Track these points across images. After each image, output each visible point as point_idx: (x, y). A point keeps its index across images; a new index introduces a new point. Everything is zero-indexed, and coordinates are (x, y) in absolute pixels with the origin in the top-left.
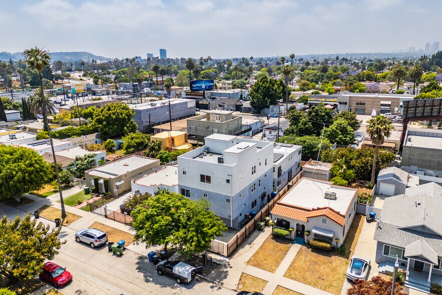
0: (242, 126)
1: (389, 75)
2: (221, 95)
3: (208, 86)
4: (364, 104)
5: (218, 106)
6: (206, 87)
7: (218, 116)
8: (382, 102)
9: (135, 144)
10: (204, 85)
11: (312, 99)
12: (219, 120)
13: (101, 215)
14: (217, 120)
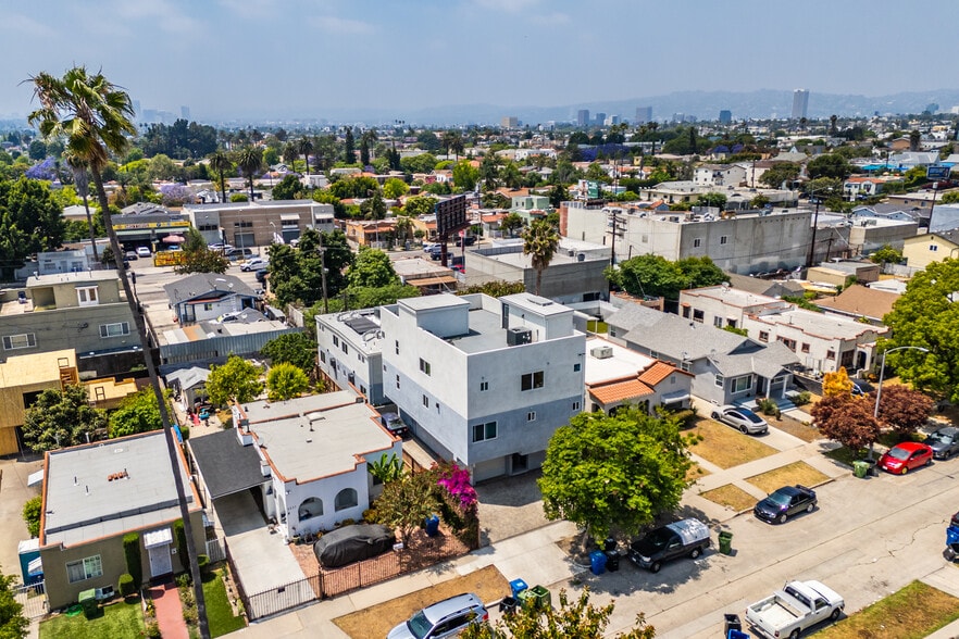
1: (148, 169)
4: (250, 225)
7: (87, 289)
8: (284, 217)
11: (123, 227)
12: (93, 299)
13: (303, 605)
14: (84, 299)
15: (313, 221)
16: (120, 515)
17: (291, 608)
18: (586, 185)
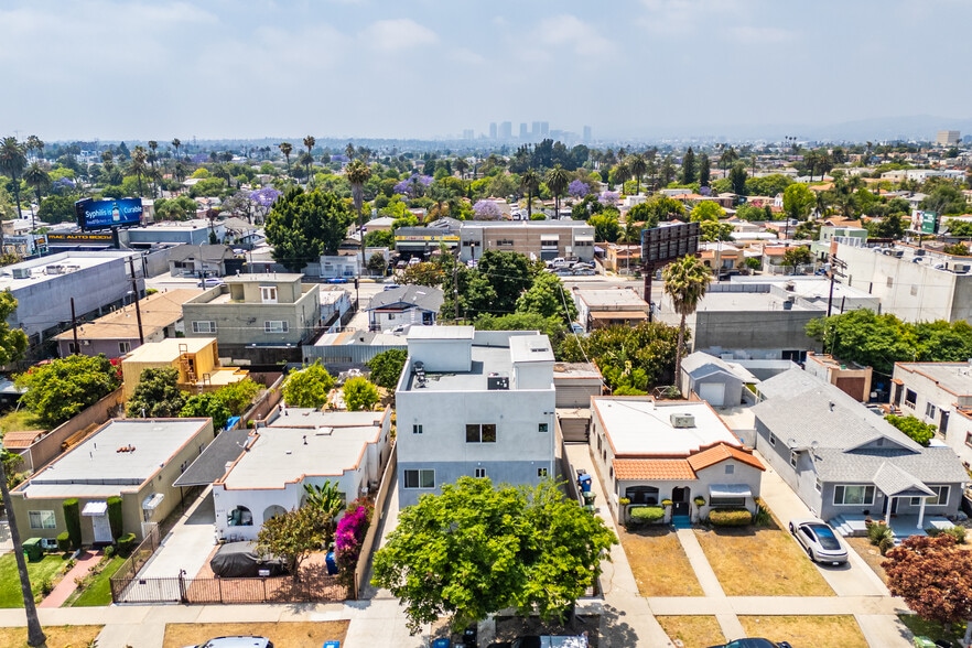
0: (321, 306)
1: (490, 186)
2: (160, 236)
3: (129, 215)
4: (511, 242)
5: (172, 265)
6: (122, 218)
7: (269, 288)
8: (544, 238)
9: (78, 390)
10: (116, 212)
11: (403, 238)
12: (273, 298)
13: (163, 602)
14: (266, 297)
15: (573, 244)
16: (88, 482)
17: (152, 602)
18: (921, 217)
